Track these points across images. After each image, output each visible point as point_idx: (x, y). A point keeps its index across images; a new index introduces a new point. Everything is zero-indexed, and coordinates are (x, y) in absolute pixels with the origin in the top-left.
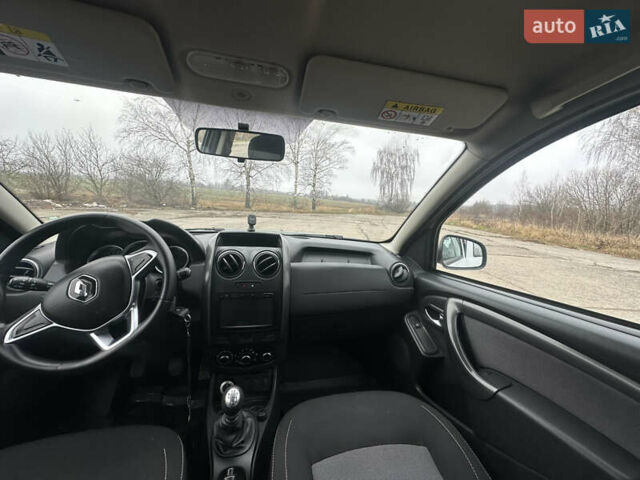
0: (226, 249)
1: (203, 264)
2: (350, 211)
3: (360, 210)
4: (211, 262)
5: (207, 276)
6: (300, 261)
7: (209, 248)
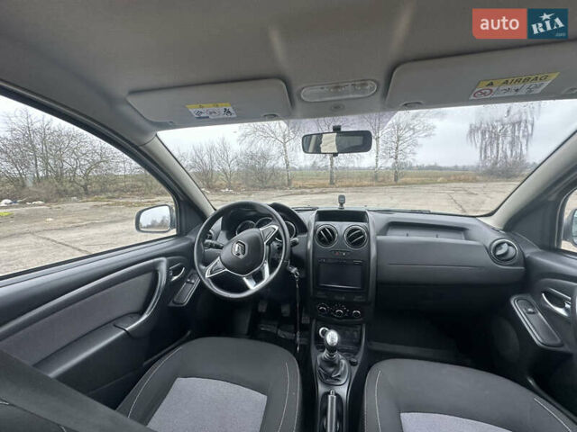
0: (323, 224)
1: (306, 235)
2: (439, 180)
3: (452, 178)
4: (311, 233)
5: (310, 244)
6: (385, 234)
7: (309, 223)
